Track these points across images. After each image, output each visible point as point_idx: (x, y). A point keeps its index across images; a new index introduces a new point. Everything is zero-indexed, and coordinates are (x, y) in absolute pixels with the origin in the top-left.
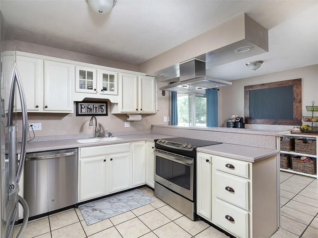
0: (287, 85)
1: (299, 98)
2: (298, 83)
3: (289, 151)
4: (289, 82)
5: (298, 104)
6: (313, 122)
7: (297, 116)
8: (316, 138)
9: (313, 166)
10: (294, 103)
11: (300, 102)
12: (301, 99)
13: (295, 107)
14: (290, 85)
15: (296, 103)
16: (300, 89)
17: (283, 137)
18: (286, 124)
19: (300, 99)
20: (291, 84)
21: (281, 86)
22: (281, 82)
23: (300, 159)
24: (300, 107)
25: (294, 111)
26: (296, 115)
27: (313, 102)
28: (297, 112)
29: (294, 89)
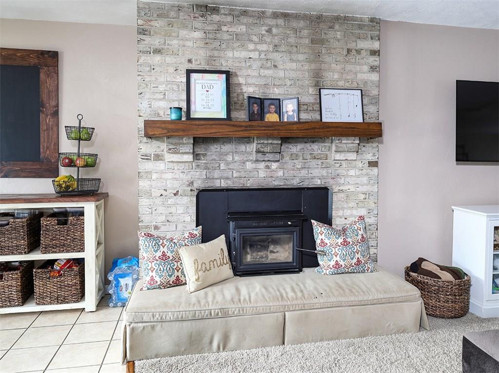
0: (24, 63)
1: (53, 103)
2: (50, 61)
3: (25, 253)
4: (28, 55)
5: (49, 120)
6: (80, 168)
7: (48, 152)
8: (84, 207)
9: (77, 281)
10: (42, 116)
11: (56, 114)
12: (57, 106)
13: (43, 127)
14: (32, 64)
15: (47, 116)
16: (54, 81)
17: (13, 211)
18: (23, 174)
19: (55, 107)
20: (33, 61)
21: (9, 63)
22: (10, 52)
23: (52, 268)
24: (55, 128)
25: (42, 140)
26: (48, 148)
27: (80, 117)
28: (48, 142)
29: (42, 76)
